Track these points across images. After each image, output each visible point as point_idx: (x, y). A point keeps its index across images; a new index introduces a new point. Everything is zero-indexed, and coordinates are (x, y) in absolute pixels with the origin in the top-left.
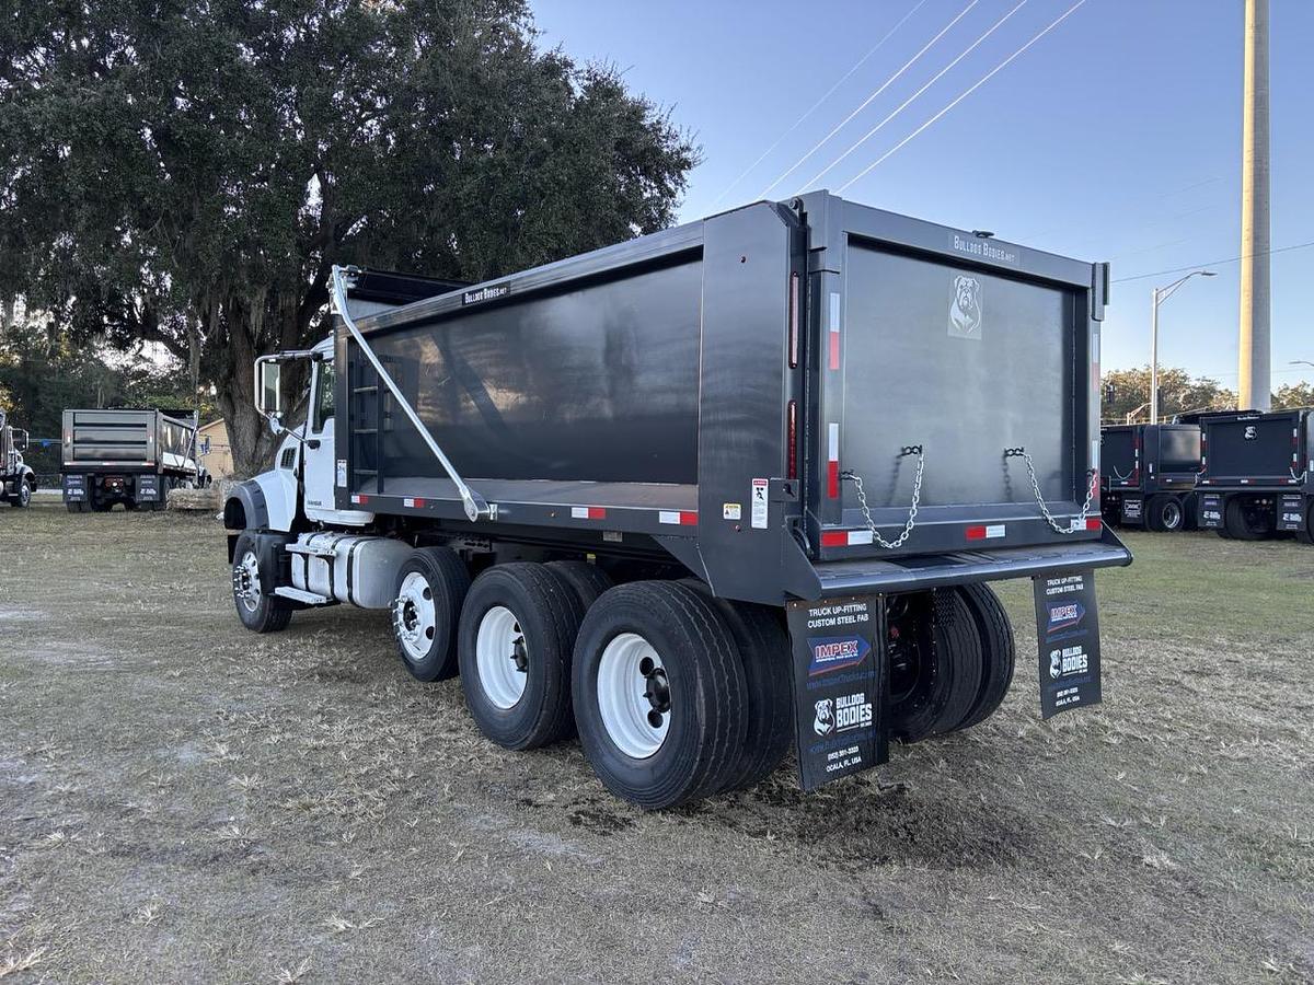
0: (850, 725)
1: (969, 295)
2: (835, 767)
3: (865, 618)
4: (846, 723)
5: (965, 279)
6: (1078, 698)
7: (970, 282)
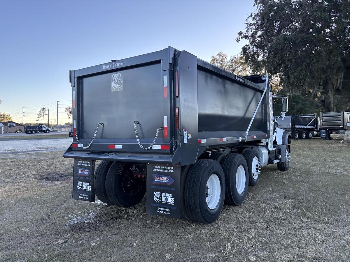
0: (86, 189)
1: (118, 78)
2: (81, 197)
3: (90, 165)
4: (85, 189)
5: (116, 75)
6: (170, 214)
7: (118, 75)
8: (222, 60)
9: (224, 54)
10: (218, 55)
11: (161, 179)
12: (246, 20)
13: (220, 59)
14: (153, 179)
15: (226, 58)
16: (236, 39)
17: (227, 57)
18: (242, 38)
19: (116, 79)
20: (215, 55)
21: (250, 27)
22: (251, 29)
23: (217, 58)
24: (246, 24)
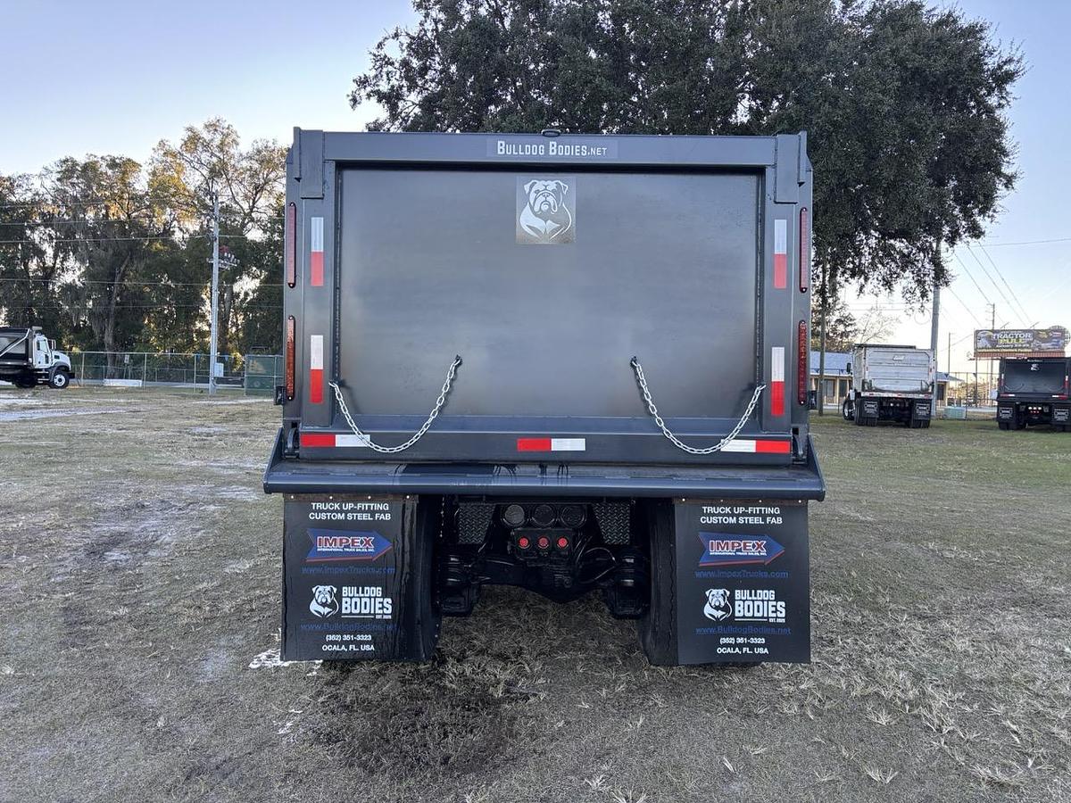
0: (360, 614)
1: (550, 198)
2: (336, 648)
3: (386, 517)
4: (356, 612)
5: (543, 185)
6: (766, 651)
7: (552, 185)
8: (221, 147)
9: (228, 128)
10: (206, 126)
11: (733, 547)
12: (380, 46)
13: (217, 142)
14: (703, 549)
15: (237, 144)
16: (348, 96)
17: (238, 140)
18: (369, 96)
19: (541, 199)
20: (199, 127)
21: (385, 70)
22: (388, 75)
23: (206, 136)
24: (373, 57)
